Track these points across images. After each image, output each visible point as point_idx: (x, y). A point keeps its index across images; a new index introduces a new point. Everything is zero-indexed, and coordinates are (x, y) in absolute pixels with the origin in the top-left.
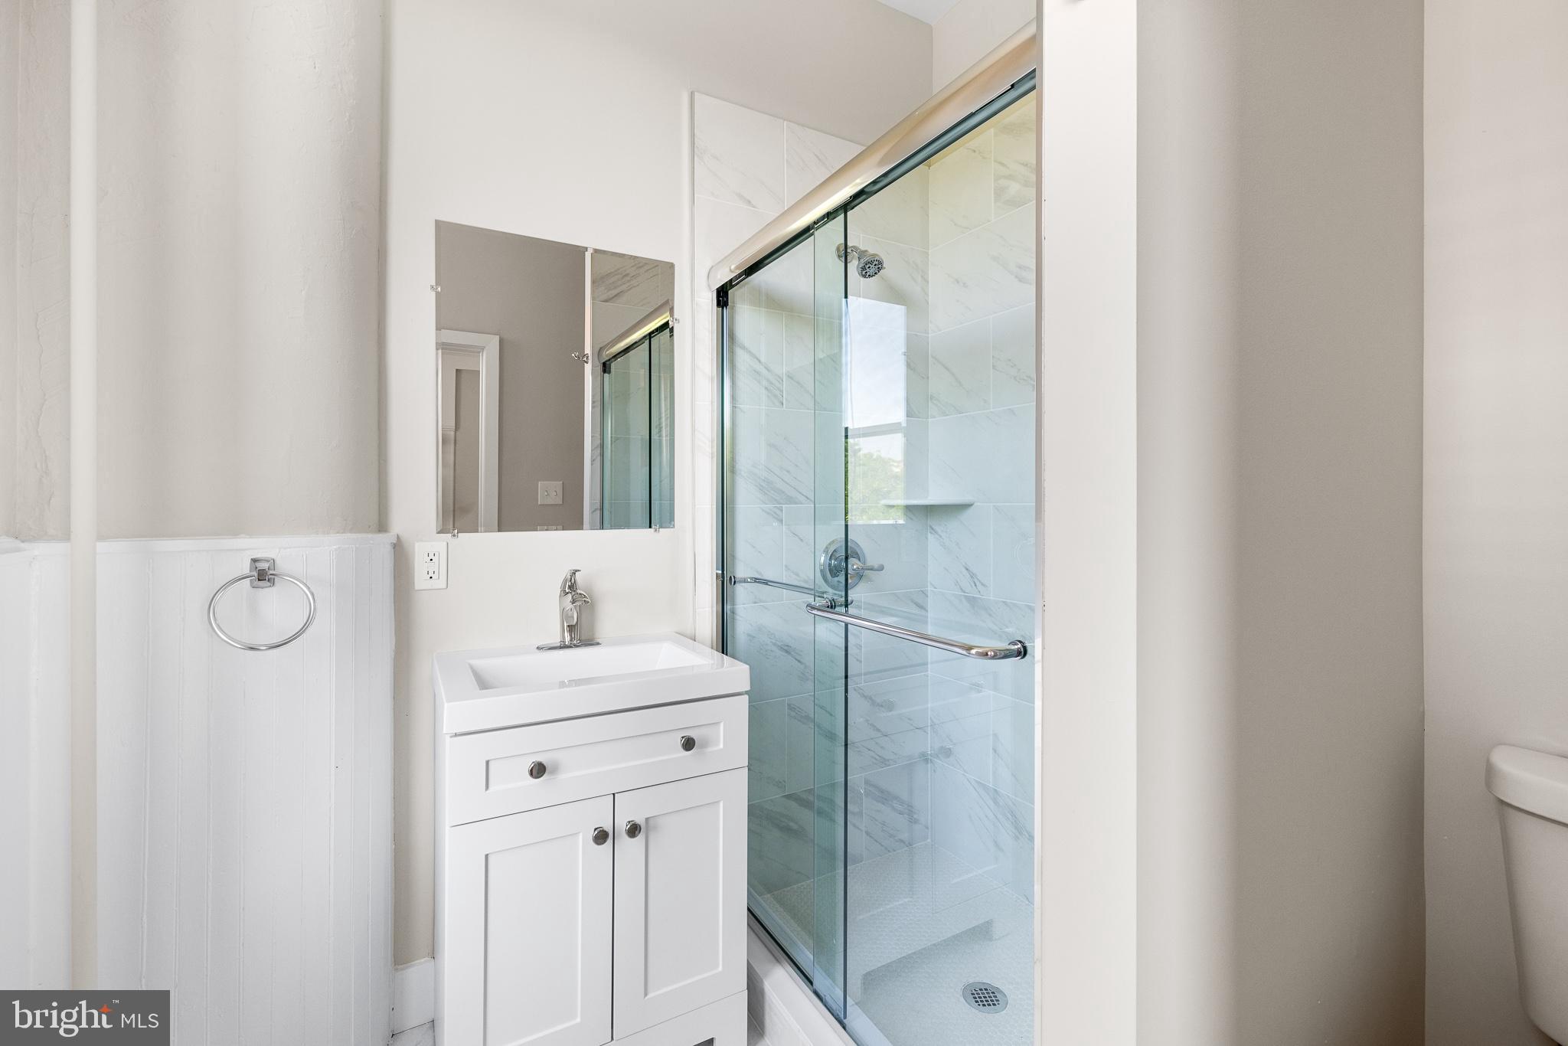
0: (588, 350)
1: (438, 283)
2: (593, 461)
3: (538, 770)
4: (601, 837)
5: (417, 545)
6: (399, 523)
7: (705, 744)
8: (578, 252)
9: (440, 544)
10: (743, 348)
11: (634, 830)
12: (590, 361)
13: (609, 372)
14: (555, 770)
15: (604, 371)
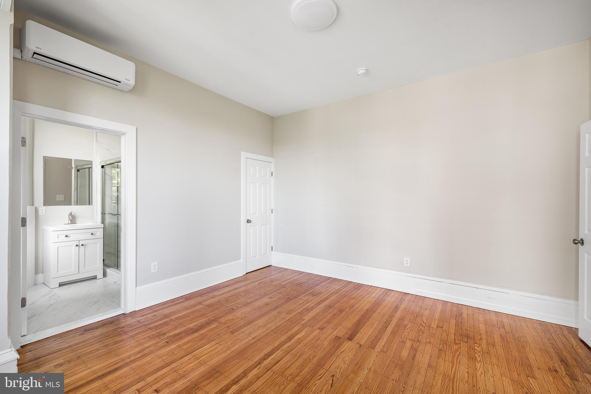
0: (73, 166)
1: (43, 166)
2: (74, 191)
3: (66, 236)
4: (77, 246)
5: (39, 208)
6: (36, 204)
7: (95, 235)
8: (71, 160)
9: (44, 207)
10: (107, 175)
11: (82, 245)
12: (74, 169)
13: (79, 171)
14: (69, 237)
15: (78, 171)
